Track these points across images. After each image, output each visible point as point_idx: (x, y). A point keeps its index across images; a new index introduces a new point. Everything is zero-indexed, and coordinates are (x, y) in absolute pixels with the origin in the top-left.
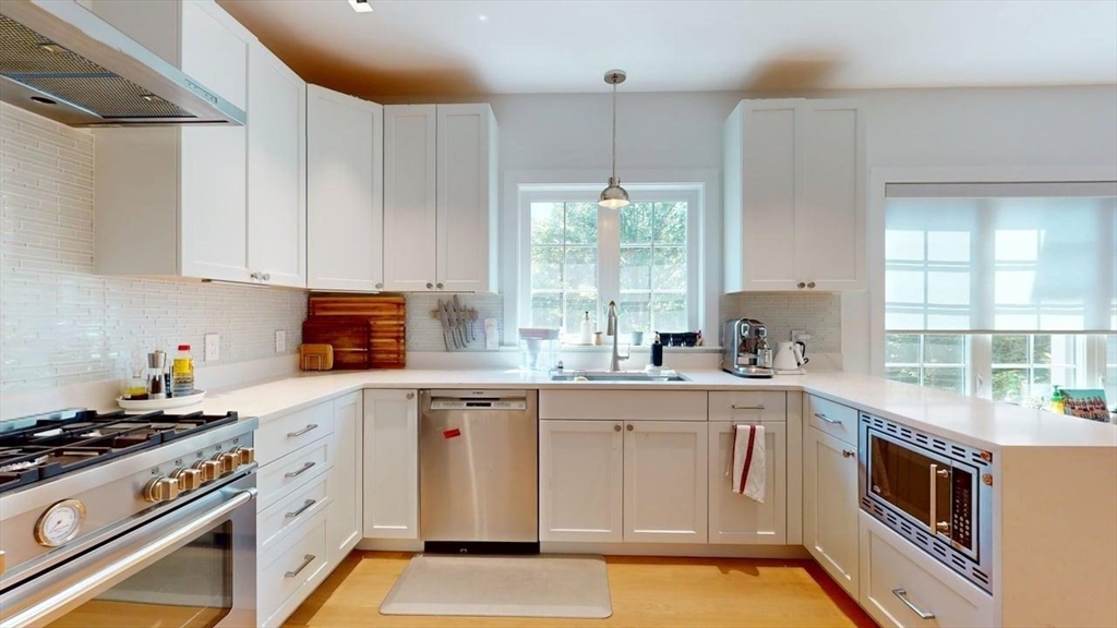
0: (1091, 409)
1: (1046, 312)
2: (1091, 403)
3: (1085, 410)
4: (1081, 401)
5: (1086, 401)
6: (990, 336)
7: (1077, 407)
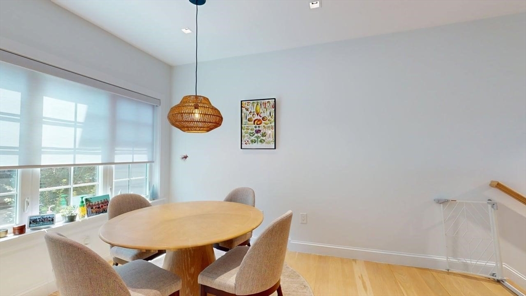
0: (102, 206)
1: (79, 153)
2: (102, 203)
3: (99, 208)
4: (97, 203)
5: (100, 202)
6: (39, 169)
7: (94, 207)
